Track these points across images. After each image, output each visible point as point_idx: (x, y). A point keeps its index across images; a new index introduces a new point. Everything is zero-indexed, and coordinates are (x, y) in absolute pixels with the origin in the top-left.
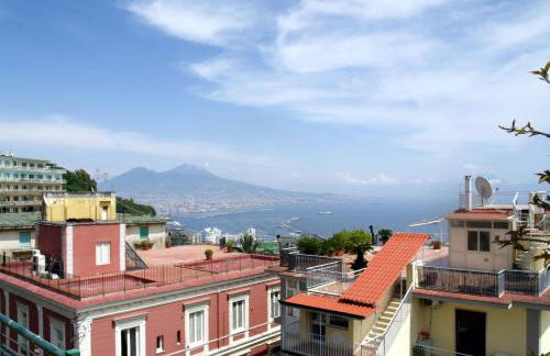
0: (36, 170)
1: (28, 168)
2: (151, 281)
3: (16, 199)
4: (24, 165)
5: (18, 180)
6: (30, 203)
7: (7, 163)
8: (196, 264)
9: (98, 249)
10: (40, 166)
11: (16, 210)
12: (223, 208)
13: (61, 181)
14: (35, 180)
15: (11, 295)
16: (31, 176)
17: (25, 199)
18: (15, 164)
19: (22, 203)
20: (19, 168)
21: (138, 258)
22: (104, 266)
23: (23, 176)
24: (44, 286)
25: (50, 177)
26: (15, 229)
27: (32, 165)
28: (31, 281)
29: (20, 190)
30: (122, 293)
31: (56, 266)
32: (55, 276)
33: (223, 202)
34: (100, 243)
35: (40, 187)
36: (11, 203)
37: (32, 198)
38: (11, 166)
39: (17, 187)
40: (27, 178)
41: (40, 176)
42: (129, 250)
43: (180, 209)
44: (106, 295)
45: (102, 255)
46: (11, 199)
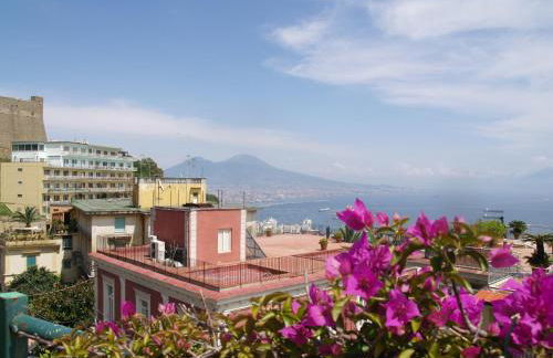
0: (110, 158)
1: (102, 156)
2: (283, 272)
3: (91, 185)
4: (99, 152)
5: (93, 167)
6: (104, 190)
7: (83, 150)
8: (312, 254)
9: (220, 235)
10: (113, 154)
11: (91, 197)
12: (280, 198)
13: (133, 169)
14: (108, 168)
15: (127, 282)
16: (105, 164)
17: (99, 185)
18: (90, 151)
19: (96, 190)
20: (94, 155)
21: (256, 247)
22: (224, 255)
23: (97, 163)
24: (171, 275)
25: (122, 165)
26: (112, 214)
27: (106, 153)
28: (154, 269)
29: (94, 177)
30: (258, 284)
31: (178, 253)
32: (179, 264)
33: (279, 192)
34: (222, 230)
35: (112, 175)
36: (86, 190)
37: (105, 185)
38: (87, 154)
39: (92, 174)
40: (101, 165)
41: (113, 164)
42: (249, 238)
43: (236, 199)
44: (244, 286)
45: (224, 243)
46: (87, 185)
